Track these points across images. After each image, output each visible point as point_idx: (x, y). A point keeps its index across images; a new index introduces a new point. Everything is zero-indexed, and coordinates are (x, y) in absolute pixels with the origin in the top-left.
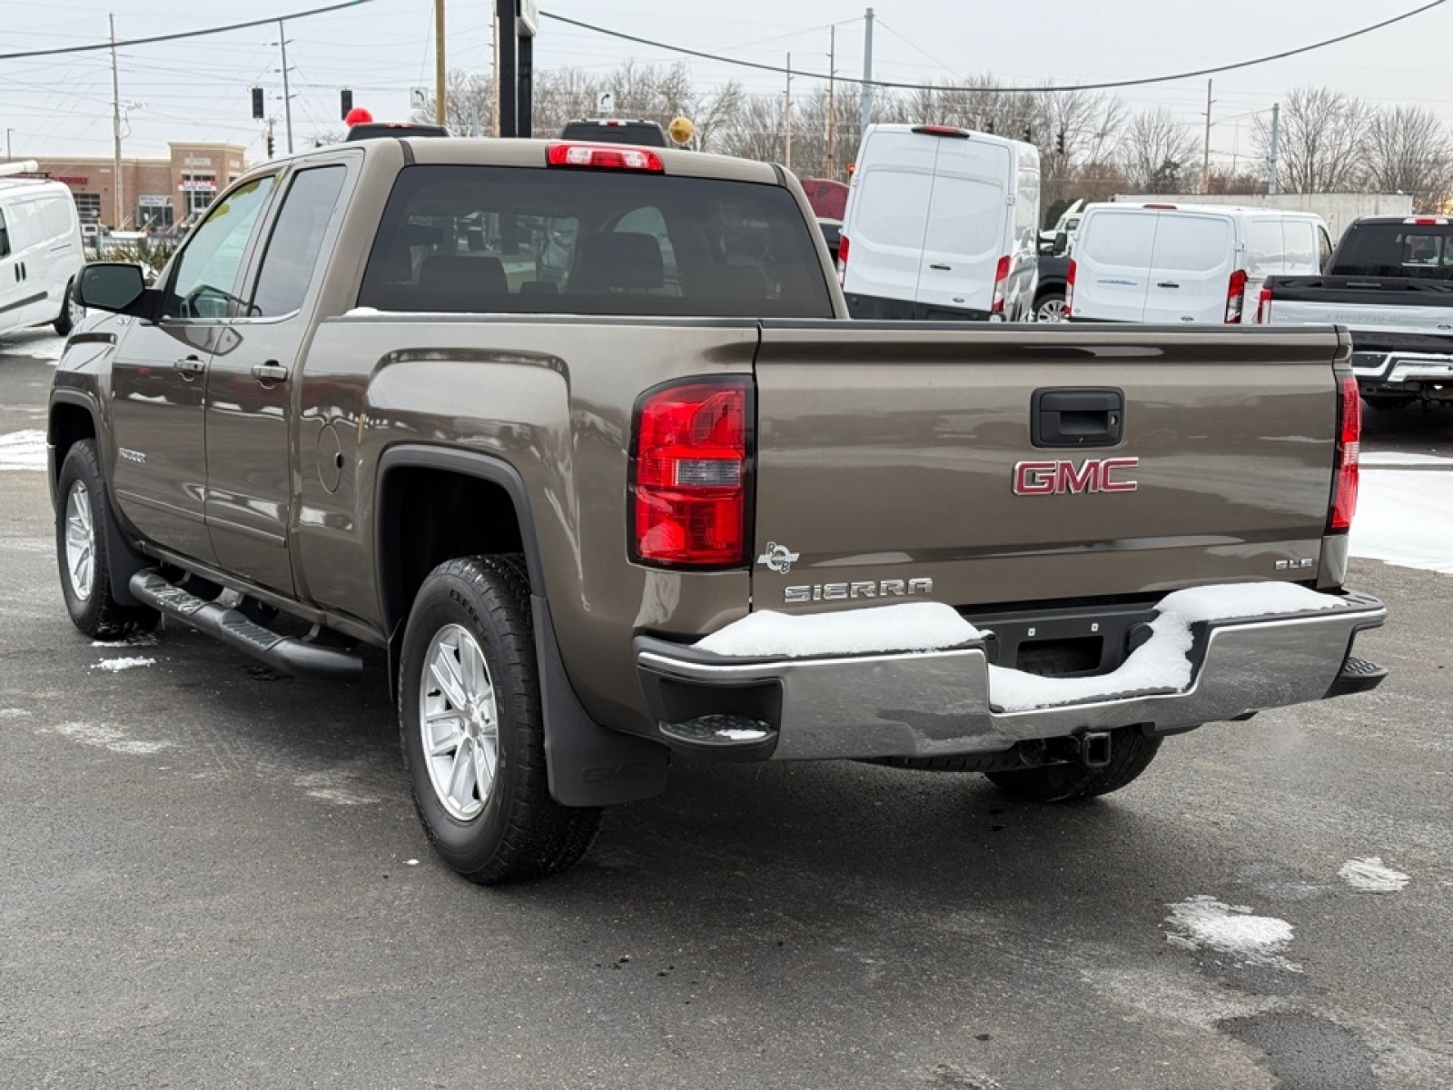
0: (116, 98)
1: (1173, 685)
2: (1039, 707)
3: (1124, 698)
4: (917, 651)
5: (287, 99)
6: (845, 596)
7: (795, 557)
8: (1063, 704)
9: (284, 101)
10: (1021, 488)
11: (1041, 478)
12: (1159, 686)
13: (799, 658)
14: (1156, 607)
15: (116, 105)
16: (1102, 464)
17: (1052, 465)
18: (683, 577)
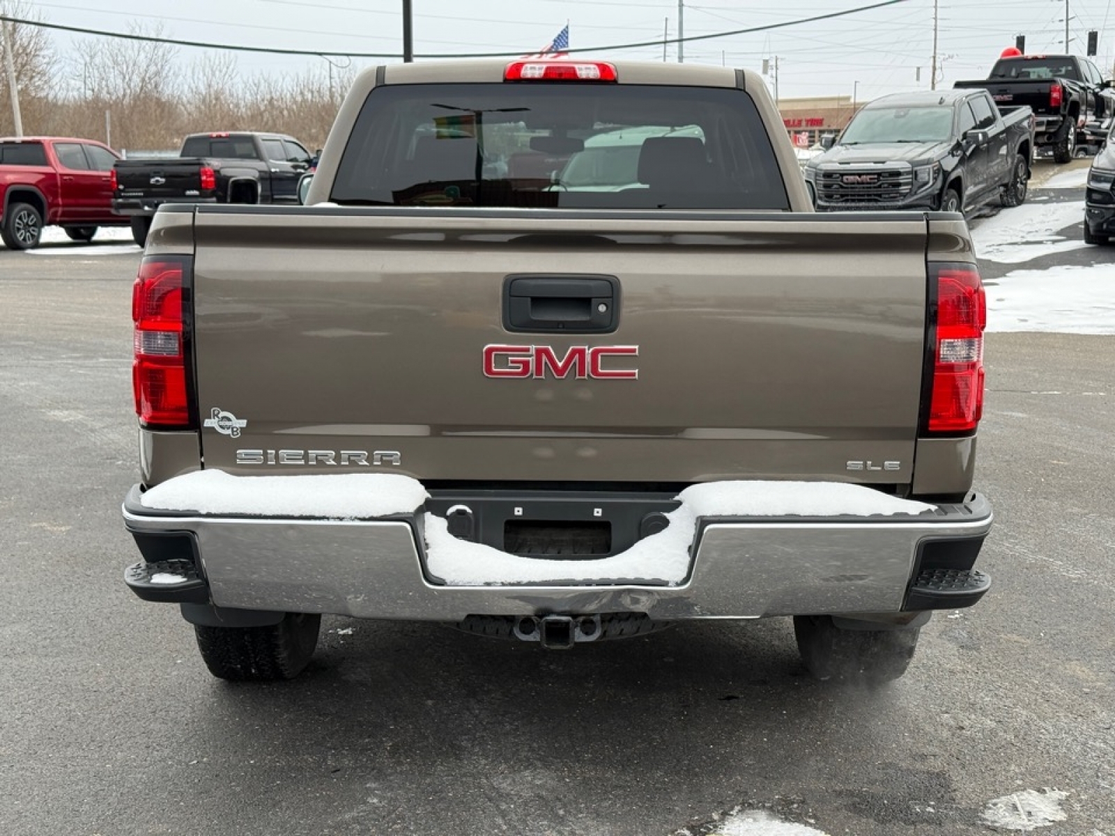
0: (935, 53)
1: (664, 578)
2: (488, 584)
3: (598, 585)
4: (334, 518)
5: (1067, 42)
6: (302, 462)
7: (243, 423)
8: (519, 584)
9: (1064, 44)
10: (489, 370)
11: (513, 362)
12: (647, 577)
13: (209, 515)
14: (677, 498)
15: (934, 57)
16: (589, 352)
17: (528, 350)
18: (154, 435)
